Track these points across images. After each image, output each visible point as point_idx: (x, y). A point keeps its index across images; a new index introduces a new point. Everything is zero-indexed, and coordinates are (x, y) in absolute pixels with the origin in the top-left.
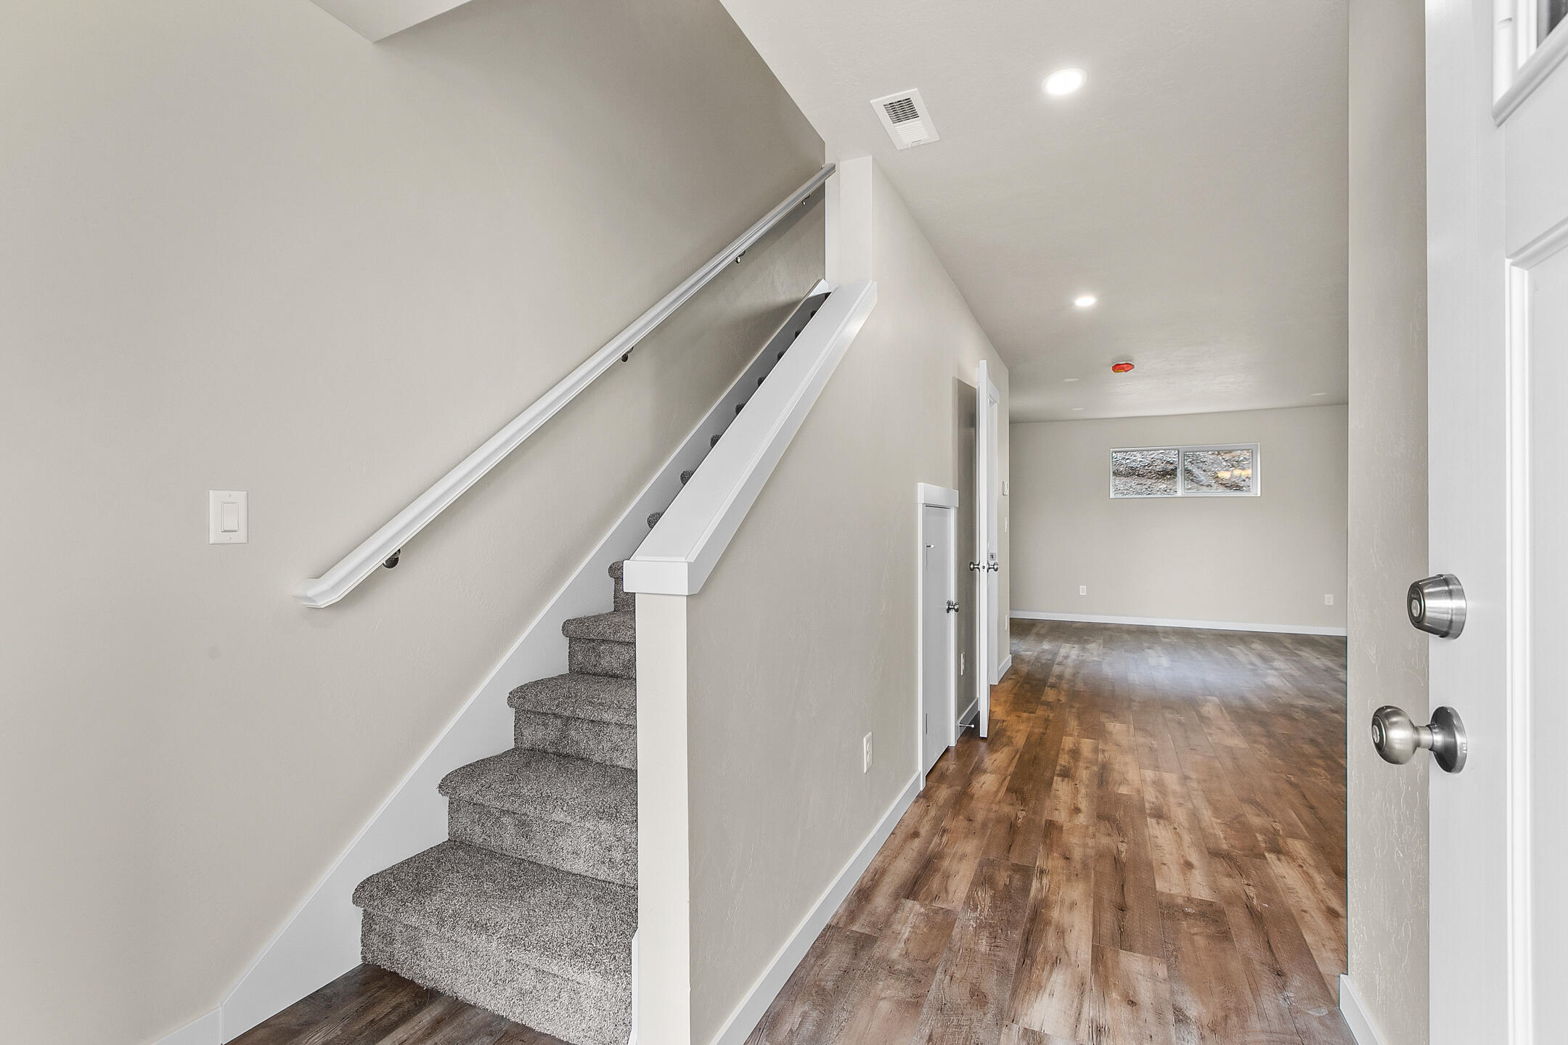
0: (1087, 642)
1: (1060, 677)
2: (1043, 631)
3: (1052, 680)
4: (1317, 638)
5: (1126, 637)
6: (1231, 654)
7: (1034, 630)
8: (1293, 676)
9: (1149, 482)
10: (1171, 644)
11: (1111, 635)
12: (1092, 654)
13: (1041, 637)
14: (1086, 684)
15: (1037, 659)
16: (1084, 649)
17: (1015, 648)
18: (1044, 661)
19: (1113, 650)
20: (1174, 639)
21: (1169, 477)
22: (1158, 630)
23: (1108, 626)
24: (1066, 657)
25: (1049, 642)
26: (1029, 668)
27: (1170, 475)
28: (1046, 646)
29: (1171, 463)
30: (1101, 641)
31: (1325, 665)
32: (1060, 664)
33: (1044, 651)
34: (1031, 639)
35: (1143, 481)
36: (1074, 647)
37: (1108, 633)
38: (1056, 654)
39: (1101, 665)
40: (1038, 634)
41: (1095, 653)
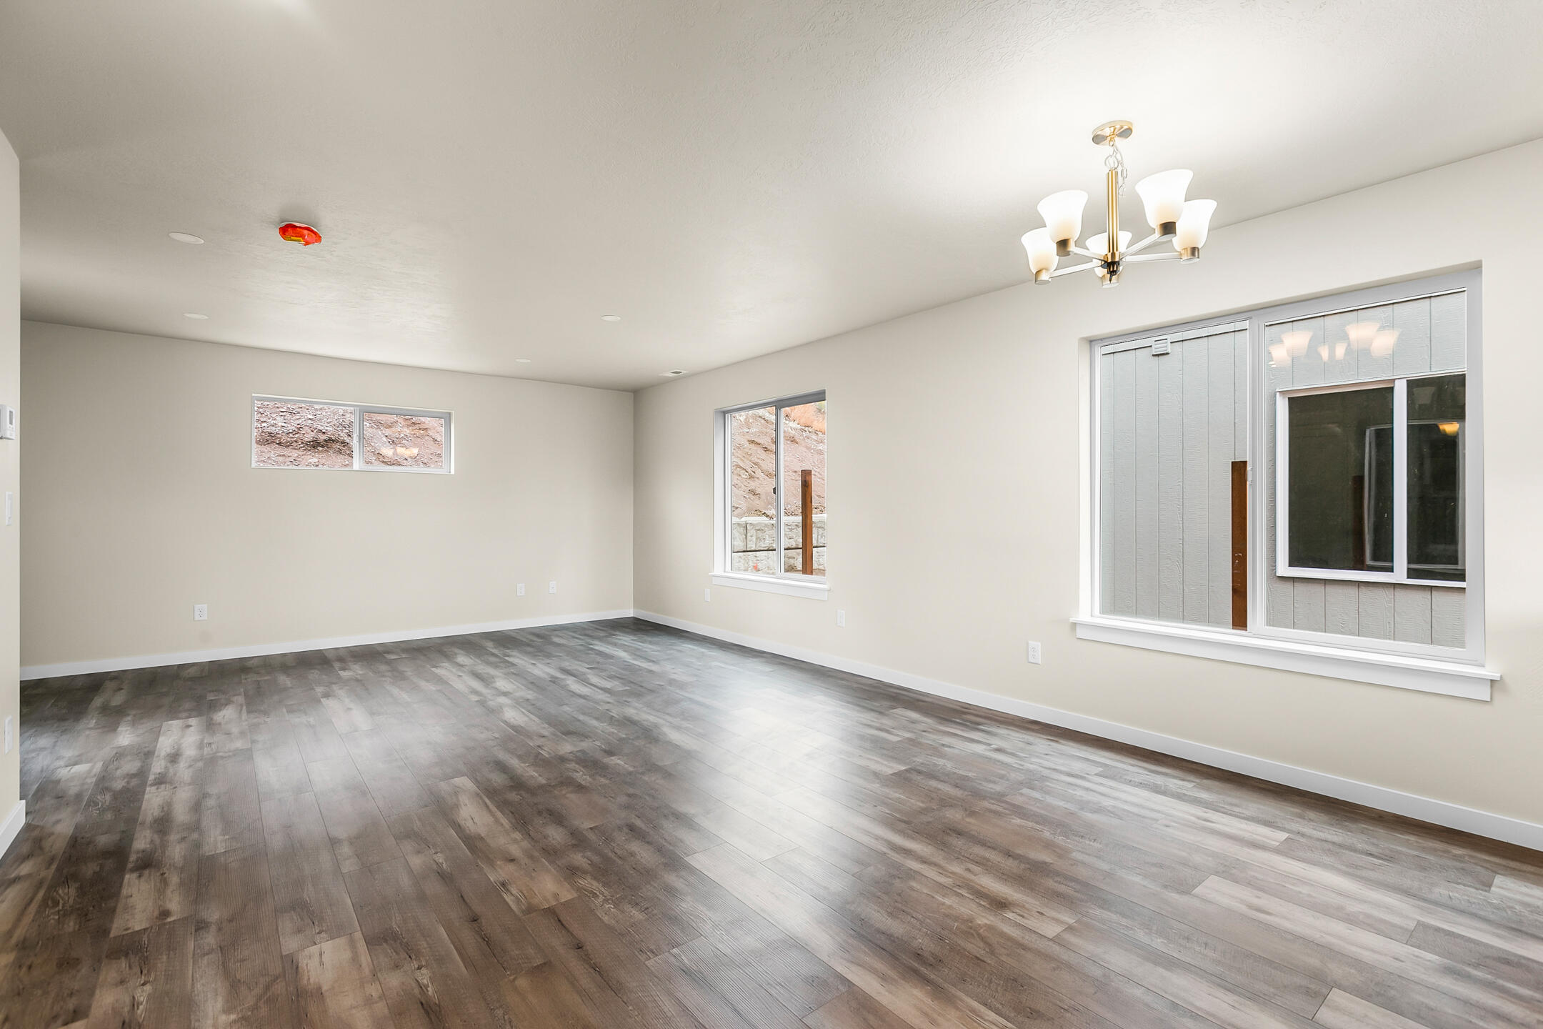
0: (214, 706)
1: (163, 824)
2: (118, 700)
3: (142, 842)
4: (514, 635)
5: (284, 680)
6: (440, 680)
7: (98, 701)
8: (528, 700)
9: (295, 454)
10: (357, 680)
11: (258, 682)
12: (229, 734)
13: (113, 716)
14: (227, 823)
15: (103, 782)
16: (210, 727)
17: (41, 762)
18: (118, 785)
19: (266, 713)
20: (357, 670)
21: (321, 449)
22: (330, 656)
23: (249, 664)
24: (174, 757)
25: (133, 724)
26: (79, 818)
27: (323, 447)
28: (126, 737)
29: (324, 433)
30: (240, 699)
31: (548, 674)
32: (161, 781)
33: (120, 755)
34: (89, 726)
35: (287, 451)
36: (189, 726)
37: (252, 678)
38: (147, 755)
39: (250, 758)
40: (105, 710)
41: (235, 730)
